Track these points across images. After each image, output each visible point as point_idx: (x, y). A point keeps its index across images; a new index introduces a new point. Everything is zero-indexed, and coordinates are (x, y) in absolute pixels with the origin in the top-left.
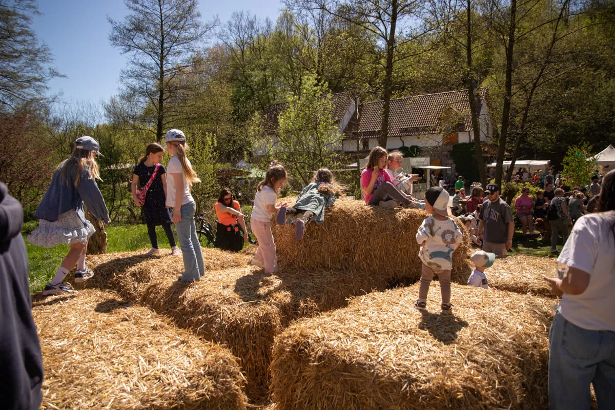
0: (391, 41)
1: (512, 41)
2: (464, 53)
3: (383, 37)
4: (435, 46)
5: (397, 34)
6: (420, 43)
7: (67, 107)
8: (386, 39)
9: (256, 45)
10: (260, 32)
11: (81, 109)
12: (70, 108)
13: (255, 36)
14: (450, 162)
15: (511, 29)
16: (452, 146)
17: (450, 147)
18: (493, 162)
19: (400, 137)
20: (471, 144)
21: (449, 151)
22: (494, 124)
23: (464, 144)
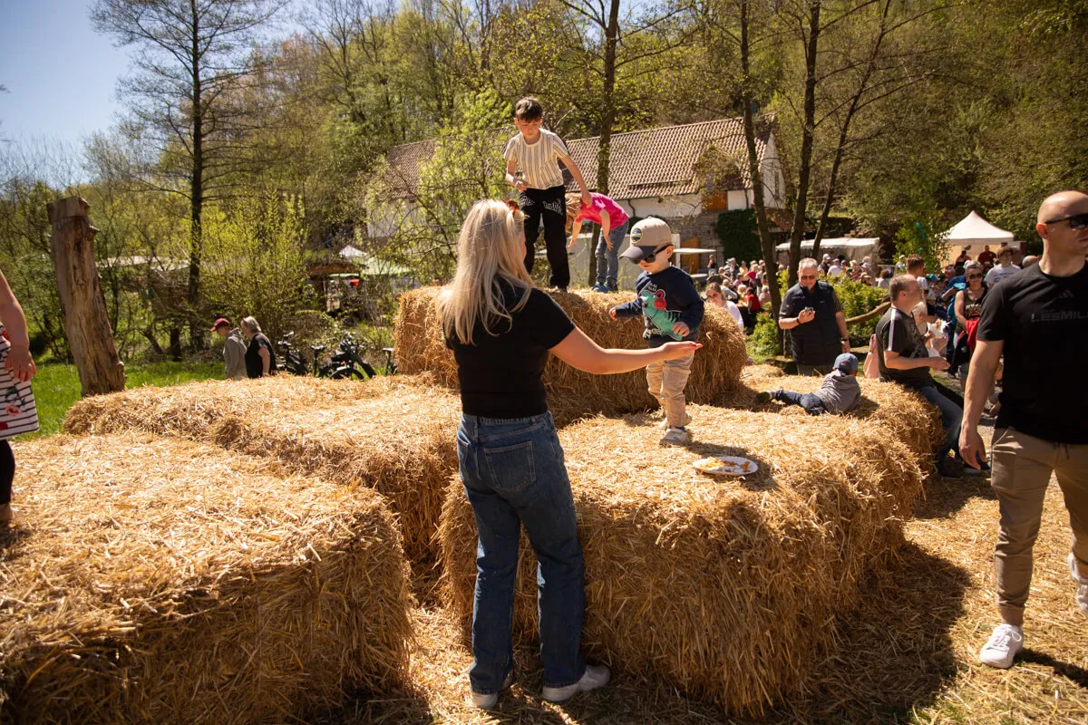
0: (612, 29)
1: (815, 31)
2: (737, 53)
3: (598, 21)
4: (687, 38)
5: (621, 16)
6: (662, 32)
7: (14, 148)
8: (603, 24)
9: (369, 38)
10: (375, 13)
11: (42, 152)
12: (20, 148)
13: (365, 20)
14: (715, 242)
15: (812, 10)
16: (716, 216)
17: (714, 218)
18: (785, 241)
19: (629, 200)
20: (748, 211)
21: (713, 224)
22: (787, 173)
23: (737, 212)
